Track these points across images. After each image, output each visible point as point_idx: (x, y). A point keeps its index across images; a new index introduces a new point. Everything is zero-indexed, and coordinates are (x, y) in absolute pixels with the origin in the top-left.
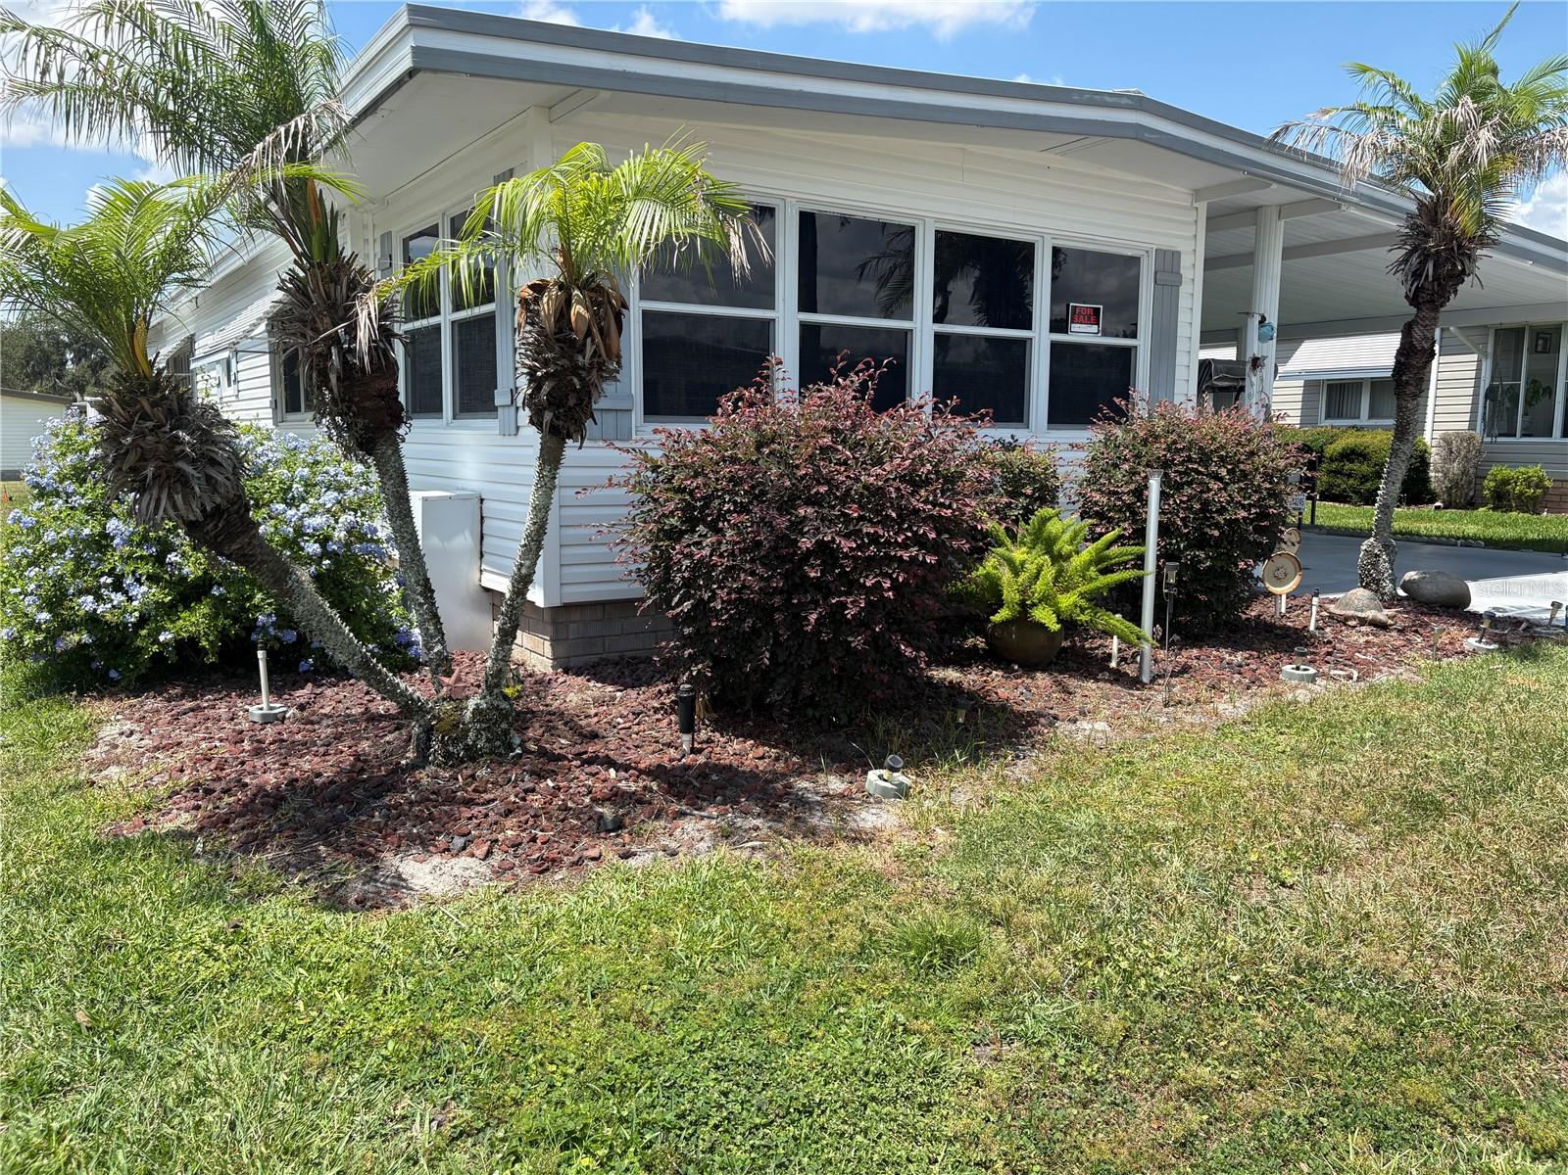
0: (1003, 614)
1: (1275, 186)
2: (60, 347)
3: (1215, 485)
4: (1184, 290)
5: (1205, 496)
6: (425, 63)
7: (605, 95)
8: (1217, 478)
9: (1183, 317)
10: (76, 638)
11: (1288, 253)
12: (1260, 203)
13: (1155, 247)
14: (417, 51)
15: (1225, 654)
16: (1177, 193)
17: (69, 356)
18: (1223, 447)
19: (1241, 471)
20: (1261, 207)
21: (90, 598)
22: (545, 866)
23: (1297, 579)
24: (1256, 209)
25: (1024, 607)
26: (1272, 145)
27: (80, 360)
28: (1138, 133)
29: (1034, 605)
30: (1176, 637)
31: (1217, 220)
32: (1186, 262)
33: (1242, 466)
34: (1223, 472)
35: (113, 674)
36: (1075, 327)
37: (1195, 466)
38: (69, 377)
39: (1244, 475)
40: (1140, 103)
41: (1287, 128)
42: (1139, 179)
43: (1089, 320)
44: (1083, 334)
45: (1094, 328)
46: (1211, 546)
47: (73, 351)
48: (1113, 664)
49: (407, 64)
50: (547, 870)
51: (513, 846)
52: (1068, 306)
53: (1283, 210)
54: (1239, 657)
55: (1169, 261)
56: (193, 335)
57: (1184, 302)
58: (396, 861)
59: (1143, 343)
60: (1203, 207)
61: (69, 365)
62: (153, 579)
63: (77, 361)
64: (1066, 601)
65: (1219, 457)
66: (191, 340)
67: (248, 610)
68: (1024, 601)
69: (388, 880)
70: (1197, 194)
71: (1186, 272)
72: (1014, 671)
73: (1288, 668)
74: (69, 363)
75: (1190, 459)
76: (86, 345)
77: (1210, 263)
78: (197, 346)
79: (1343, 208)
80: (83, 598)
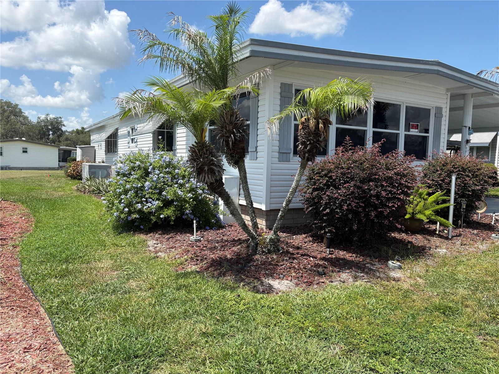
0: (407, 216)
1: (474, 88)
2: (48, 130)
3: (468, 179)
4: (443, 119)
5: (465, 182)
6: (254, 54)
7: (296, 62)
8: (468, 176)
9: (443, 127)
10: (135, 216)
11: (474, 107)
12: (466, 93)
13: (435, 106)
14: (252, 51)
15: (471, 230)
16: (442, 90)
17: (51, 133)
18: (469, 167)
19: (476, 174)
20: (466, 94)
21: (140, 204)
22: (310, 284)
23: (485, 208)
24: (464, 95)
25: (413, 214)
26: (477, 77)
27: (54, 134)
28: (438, 73)
29: (416, 213)
30: (465, 224)
31: (453, 97)
32: (444, 110)
33: (476, 173)
34: (470, 175)
35: (142, 227)
36: (411, 130)
37: (462, 173)
38: (51, 139)
39: (477, 176)
40: (439, 64)
41: (482, 71)
42: (431, 85)
43: (415, 128)
44: (414, 132)
45: (417, 130)
46: (466, 197)
47: (53, 131)
48: (437, 233)
49: (248, 55)
50: (310, 285)
51: (297, 278)
52: (410, 124)
53: (473, 95)
54: (475, 232)
55: (439, 110)
56: (118, 128)
57: (443, 123)
58: (266, 280)
59: (431, 135)
60: (449, 94)
61: (51, 136)
62: (158, 199)
63: (53, 134)
64: (428, 212)
65: (469, 170)
66: (117, 130)
67: (183, 209)
68: (413, 212)
69: (267, 285)
70: (448, 90)
71: (444, 114)
72: (409, 234)
73: (493, 235)
74: (51, 135)
75: (459, 171)
76: (56, 129)
77: (451, 110)
78: (119, 131)
79: (494, 95)
80: (138, 204)
